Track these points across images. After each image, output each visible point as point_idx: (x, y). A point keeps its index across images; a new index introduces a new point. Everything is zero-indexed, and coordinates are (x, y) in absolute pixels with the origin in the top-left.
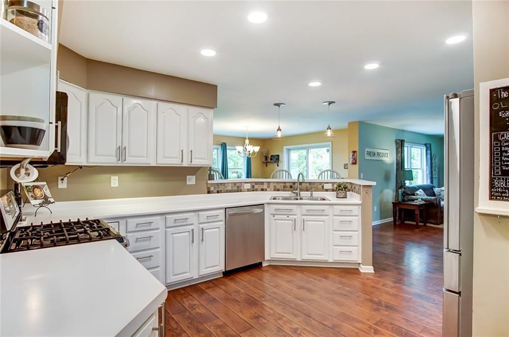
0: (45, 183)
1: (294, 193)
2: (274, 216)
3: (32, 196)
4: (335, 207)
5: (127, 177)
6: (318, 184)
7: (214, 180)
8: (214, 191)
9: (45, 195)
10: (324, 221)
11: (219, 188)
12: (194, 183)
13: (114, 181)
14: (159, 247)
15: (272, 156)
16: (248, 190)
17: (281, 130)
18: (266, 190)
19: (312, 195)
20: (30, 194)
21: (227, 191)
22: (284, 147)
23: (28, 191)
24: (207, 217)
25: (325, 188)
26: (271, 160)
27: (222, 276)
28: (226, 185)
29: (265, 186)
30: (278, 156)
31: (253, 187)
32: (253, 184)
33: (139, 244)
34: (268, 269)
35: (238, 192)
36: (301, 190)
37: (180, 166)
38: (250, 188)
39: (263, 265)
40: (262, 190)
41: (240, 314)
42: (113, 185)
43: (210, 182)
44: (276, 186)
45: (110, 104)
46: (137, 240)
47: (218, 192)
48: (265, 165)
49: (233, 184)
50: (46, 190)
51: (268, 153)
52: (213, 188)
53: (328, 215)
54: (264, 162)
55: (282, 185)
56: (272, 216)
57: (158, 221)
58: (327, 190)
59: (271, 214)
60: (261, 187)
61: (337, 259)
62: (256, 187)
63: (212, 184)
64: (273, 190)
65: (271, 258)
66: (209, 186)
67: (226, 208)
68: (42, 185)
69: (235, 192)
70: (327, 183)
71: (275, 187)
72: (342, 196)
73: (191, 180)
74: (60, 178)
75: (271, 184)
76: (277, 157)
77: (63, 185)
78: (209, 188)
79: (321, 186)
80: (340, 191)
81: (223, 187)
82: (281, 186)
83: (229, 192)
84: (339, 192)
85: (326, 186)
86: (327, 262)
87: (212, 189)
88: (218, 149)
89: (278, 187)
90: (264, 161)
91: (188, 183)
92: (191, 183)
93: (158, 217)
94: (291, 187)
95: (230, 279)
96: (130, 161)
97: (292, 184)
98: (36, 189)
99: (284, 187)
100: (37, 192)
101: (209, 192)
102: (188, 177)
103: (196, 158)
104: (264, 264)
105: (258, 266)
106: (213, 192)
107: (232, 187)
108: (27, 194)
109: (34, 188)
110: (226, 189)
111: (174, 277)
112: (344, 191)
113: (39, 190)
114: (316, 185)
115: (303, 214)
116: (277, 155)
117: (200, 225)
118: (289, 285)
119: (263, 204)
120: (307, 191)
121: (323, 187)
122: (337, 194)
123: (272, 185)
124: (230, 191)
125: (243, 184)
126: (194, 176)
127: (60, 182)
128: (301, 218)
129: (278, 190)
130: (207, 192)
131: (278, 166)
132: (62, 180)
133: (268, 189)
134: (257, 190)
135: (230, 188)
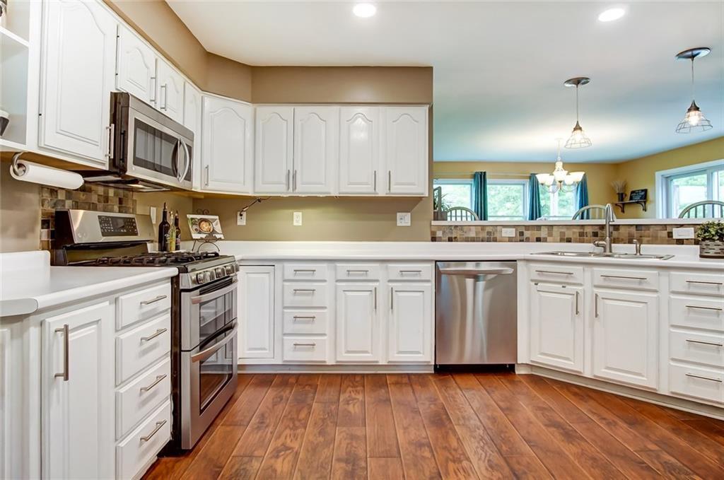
0: (217, 217)
1: (598, 245)
2: (536, 284)
3: (196, 230)
4: (673, 273)
5: (313, 213)
6: (658, 228)
7: (446, 220)
8: (443, 239)
9: (213, 230)
10: (646, 303)
11: (452, 233)
12: (409, 224)
13: (298, 218)
14: (325, 308)
15: (633, 192)
16: (511, 240)
17: (580, 129)
18: (545, 240)
19: (638, 250)
20: (195, 227)
21: (467, 240)
22: (657, 173)
23: (193, 224)
24: (401, 271)
25: (675, 236)
26: (631, 198)
27: (433, 372)
28: (465, 229)
29: (543, 233)
30: (646, 191)
31: (522, 234)
32: (523, 229)
33: (298, 298)
34: (522, 379)
35: (488, 240)
36: (615, 241)
37: (374, 195)
38: (514, 235)
39: (517, 372)
40: (538, 240)
41: (402, 431)
42: (295, 224)
43: (434, 223)
44: (564, 233)
45: (279, 118)
46: (295, 293)
47: (450, 240)
48: (620, 210)
49: (480, 228)
50: (217, 224)
51: (625, 187)
52: (441, 232)
53: (656, 291)
54: (616, 205)
55: (577, 230)
56: (533, 283)
57: (323, 270)
58: (680, 242)
59: (532, 280)
60: (537, 234)
61: (681, 392)
62: (527, 234)
63: (439, 227)
64: (559, 238)
65: (532, 361)
66: (433, 230)
67: (436, 261)
68: (212, 219)
69: (482, 241)
70: (682, 226)
71: (562, 234)
72: (712, 253)
73: (404, 220)
74: (239, 213)
75: (555, 229)
76: (643, 193)
77: (242, 222)
78: (433, 233)
79: (664, 234)
80: (708, 242)
81: (460, 232)
82: (574, 233)
83: (471, 241)
84: (704, 243)
85: (677, 234)
86: (654, 394)
87: (439, 234)
88: (524, 185)
89: (569, 234)
90: (617, 202)
91: (399, 224)
92: (404, 224)
93: (325, 265)
94: (595, 234)
95: (440, 380)
96: (303, 190)
97: (596, 229)
98: (203, 222)
99: (581, 234)
100: (204, 226)
101: (434, 239)
102: (398, 214)
103: (397, 184)
104: (519, 371)
105: (506, 370)
106: (440, 240)
107: (477, 233)
108: (190, 227)
109: (201, 222)
110: (466, 235)
111: (346, 355)
112: (718, 242)
113: (207, 224)
114: (651, 229)
115: (596, 284)
116: (642, 191)
117: (391, 284)
118: (536, 416)
119: (515, 261)
120: (630, 242)
121: (670, 235)
122: (702, 249)
123: (556, 231)
124: (473, 240)
125: (499, 228)
126: (409, 214)
127: (239, 217)
128: (593, 292)
129: (569, 241)
130: (430, 238)
131: (645, 210)
132: (241, 215)
133: (549, 239)
134: (528, 240)
135: (472, 234)
